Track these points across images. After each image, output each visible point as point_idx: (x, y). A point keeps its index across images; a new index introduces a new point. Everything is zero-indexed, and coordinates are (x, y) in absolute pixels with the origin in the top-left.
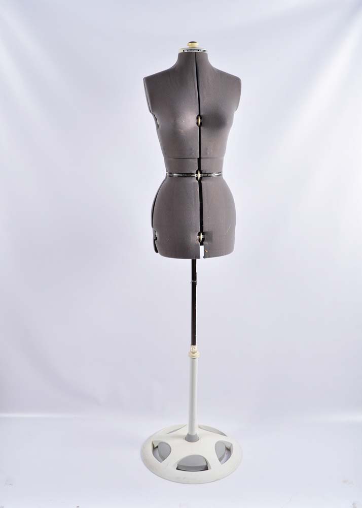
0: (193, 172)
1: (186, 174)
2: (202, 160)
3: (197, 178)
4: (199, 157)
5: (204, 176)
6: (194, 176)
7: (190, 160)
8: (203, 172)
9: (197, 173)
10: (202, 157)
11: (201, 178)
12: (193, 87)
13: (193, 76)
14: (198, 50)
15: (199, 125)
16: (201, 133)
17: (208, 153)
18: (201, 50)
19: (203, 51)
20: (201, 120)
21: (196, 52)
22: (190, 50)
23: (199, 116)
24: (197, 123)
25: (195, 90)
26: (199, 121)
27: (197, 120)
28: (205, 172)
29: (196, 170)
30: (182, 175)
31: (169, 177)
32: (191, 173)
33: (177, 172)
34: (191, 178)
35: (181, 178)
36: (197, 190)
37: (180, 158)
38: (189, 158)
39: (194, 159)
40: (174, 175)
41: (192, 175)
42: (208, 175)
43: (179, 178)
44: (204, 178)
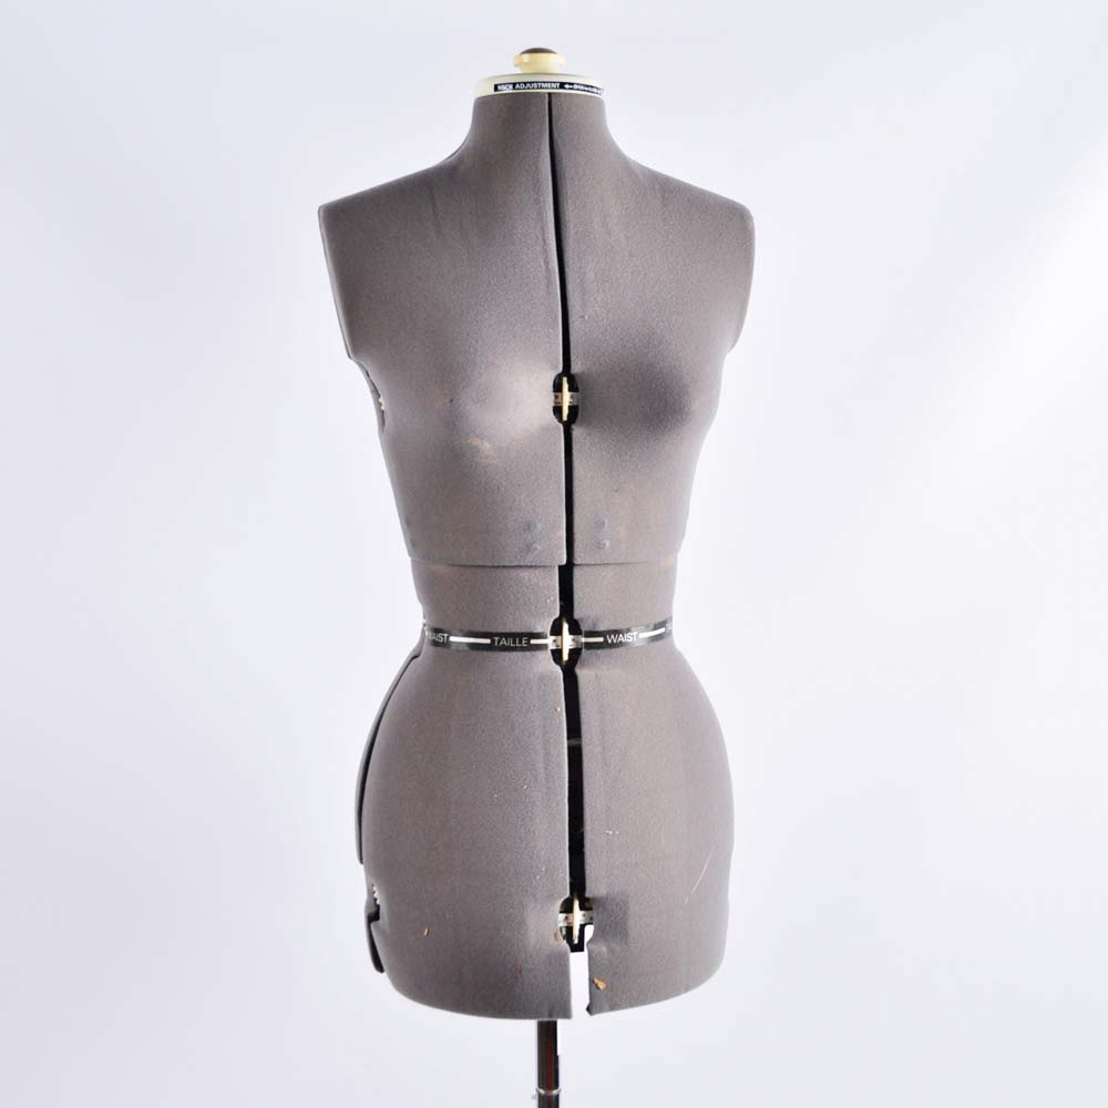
0: (539, 630)
1: (507, 635)
2: (577, 573)
3: (557, 654)
4: (564, 562)
5: (589, 646)
6: (544, 647)
7: (525, 574)
8: (584, 628)
9: (556, 630)
10: (578, 560)
11: (575, 653)
12: (539, 248)
13: (538, 199)
14: (562, 85)
15: (565, 418)
16: (575, 452)
17: (608, 544)
18: (575, 86)
19: (582, 88)
20: (572, 397)
21: (550, 94)
22: (525, 83)
23: (565, 379)
24: (557, 410)
25: (547, 263)
26: (567, 398)
27: (556, 397)
28: (595, 625)
29: (552, 620)
30: (488, 641)
31: (432, 648)
32: (529, 631)
33: (468, 628)
34: (528, 653)
35: (485, 653)
36: (559, 709)
37: (480, 566)
38: (521, 567)
39: (541, 569)
40: (452, 639)
41: (533, 642)
42: (605, 638)
43: (474, 653)
44: (588, 652)
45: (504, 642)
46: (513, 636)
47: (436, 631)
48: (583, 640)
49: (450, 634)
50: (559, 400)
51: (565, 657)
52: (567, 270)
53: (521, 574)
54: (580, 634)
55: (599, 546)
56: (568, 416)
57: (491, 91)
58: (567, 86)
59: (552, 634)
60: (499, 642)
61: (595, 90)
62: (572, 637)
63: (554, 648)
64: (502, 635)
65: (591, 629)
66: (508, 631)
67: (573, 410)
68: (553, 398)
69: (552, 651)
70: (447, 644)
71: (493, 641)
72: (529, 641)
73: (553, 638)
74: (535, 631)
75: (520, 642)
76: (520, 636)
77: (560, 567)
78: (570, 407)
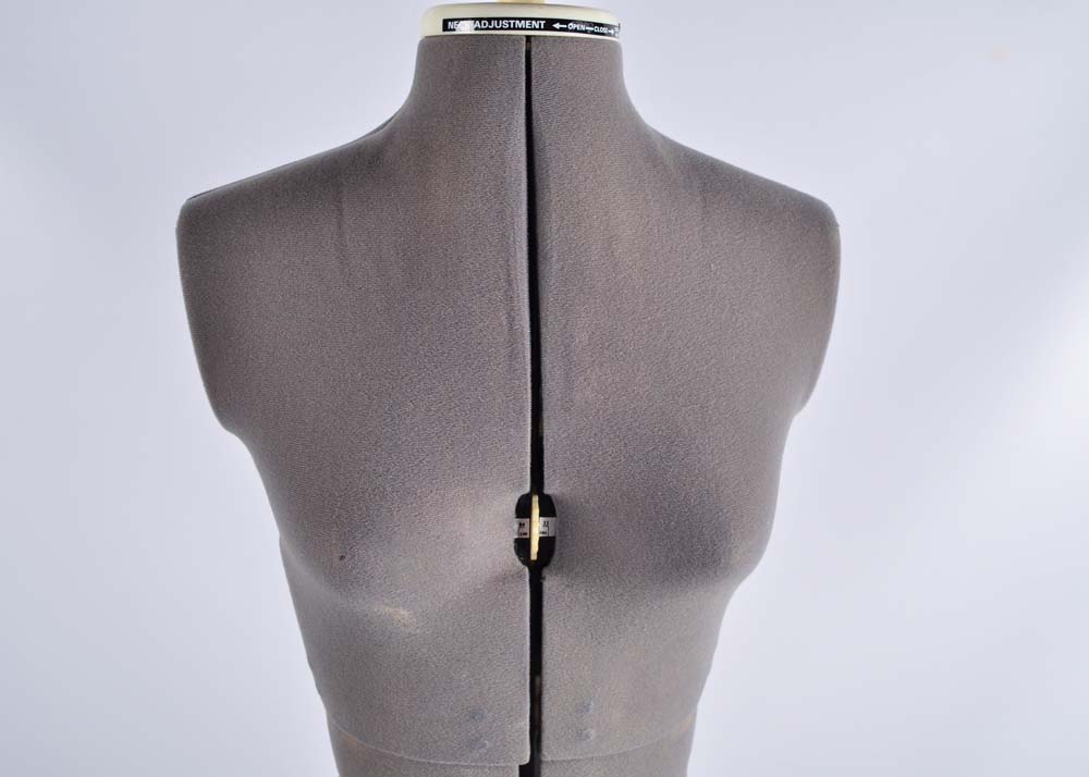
4: (526, 760)
10: (547, 757)
12: (500, 294)
13: (502, 211)
14: (549, 24)
15: (534, 556)
16: (547, 611)
17: (593, 733)
18: (572, 26)
19: (583, 28)
20: (546, 524)
21: (528, 38)
22: (490, 20)
23: (535, 499)
24: (522, 545)
25: (511, 320)
26: (537, 527)
27: (521, 525)
50: (526, 530)
52: (543, 330)
55: (581, 735)
56: (538, 553)
57: (439, 30)
58: (557, 26)
61: (604, 30)
67: (547, 543)
68: (516, 526)
77: (521, 767)
78: (542, 541)
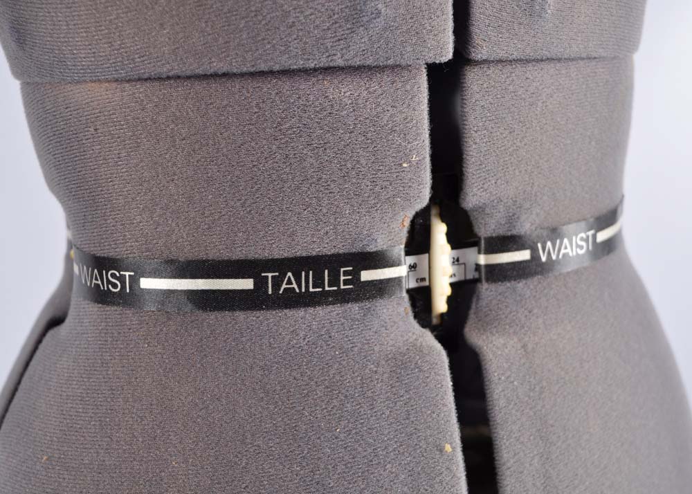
28: (512, 219)
29: (411, 214)
30: (247, 284)
31: (94, 309)
32: (357, 248)
33: (187, 253)
34: (354, 308)
35: (241, 315)
36: (448, 448)
37: (215, 76)
38: (329, 70)
39: (386, 78)
40: (146, 283)
41: (366, 276)
42: (534, 251)
43: (212, 317)
44: (493, 287)
45: (290, 282)
46: (315, 264)
47: (101, 264)
48: (483, 260)
49: (141, 273)
51: (441, 305)
53: (332, 93)
54: (475, 244)
59: (408, 253)
60: (277, 285)
62: (455, 253)
63: (413, 284)
64: (281, 265)
65: (502, 232)
66: (300, 252)
69: (409, 291)
70: (129, 298)
71: (260, 283)
72: (356, 274)
73: (411, 260)
74: (372, 248)
75: (334, 281)
76: (333, 262)
